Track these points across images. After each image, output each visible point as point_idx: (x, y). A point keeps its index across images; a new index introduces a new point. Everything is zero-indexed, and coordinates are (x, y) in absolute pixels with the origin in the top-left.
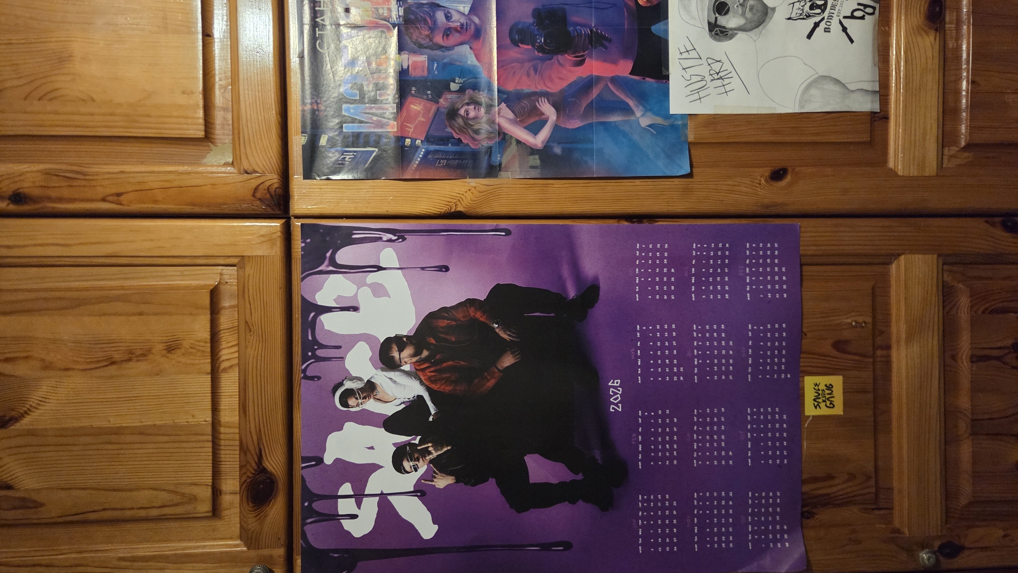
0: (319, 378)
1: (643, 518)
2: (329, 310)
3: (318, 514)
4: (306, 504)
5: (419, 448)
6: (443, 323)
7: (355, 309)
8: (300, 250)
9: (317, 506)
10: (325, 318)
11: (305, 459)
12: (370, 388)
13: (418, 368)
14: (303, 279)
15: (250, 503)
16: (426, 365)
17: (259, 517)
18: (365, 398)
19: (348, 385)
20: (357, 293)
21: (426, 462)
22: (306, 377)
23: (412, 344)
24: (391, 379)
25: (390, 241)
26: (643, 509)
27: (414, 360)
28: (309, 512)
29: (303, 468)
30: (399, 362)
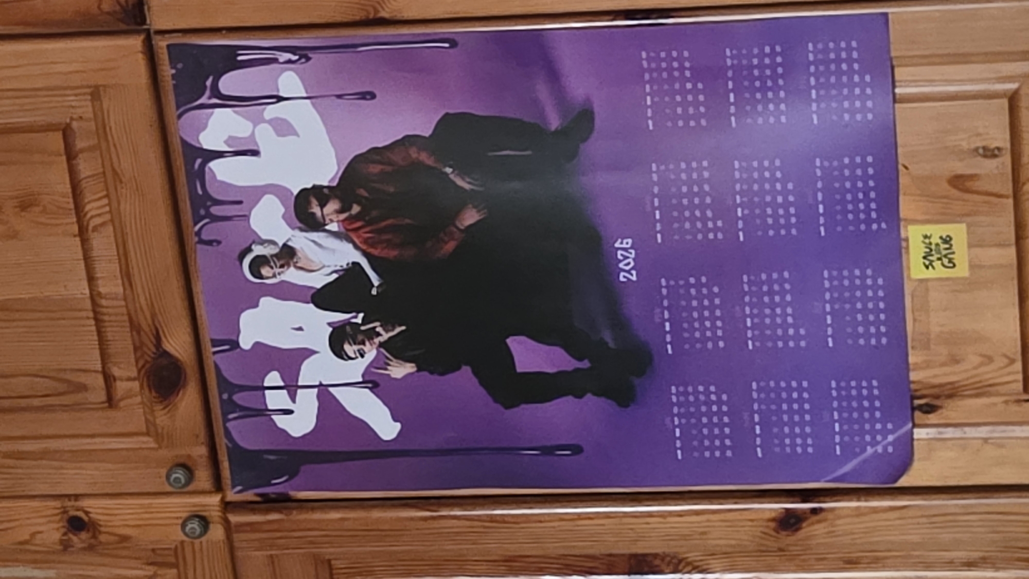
0: (219, 242)
1: (679, 415)
2: (220, 155)
3: (243, 408)
4: (225, 396)
5: (363, 328)
6: (375, 169)
7: (255, 153)
8: (170, 78)
9: (238, 398)
10: (215, 165)
11: (215, 343)
12: (287, 254)
13: (350, 227)
14: (180, 116)
15: (154, 394)
16: (359, 224)
17: (167, 410)
18: (282, 266)
19: (258, 250)
20: (253, 133)
21: (375, 346)
22: (201, 242)
23: (337, 197)
24: (314, 242)
25: (289, 62)
26: (679, 404)
27: (343, 216)
28: (229, 406)
29: (215, 353)
30: (322, 220)
